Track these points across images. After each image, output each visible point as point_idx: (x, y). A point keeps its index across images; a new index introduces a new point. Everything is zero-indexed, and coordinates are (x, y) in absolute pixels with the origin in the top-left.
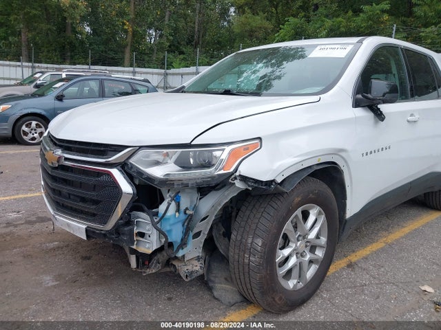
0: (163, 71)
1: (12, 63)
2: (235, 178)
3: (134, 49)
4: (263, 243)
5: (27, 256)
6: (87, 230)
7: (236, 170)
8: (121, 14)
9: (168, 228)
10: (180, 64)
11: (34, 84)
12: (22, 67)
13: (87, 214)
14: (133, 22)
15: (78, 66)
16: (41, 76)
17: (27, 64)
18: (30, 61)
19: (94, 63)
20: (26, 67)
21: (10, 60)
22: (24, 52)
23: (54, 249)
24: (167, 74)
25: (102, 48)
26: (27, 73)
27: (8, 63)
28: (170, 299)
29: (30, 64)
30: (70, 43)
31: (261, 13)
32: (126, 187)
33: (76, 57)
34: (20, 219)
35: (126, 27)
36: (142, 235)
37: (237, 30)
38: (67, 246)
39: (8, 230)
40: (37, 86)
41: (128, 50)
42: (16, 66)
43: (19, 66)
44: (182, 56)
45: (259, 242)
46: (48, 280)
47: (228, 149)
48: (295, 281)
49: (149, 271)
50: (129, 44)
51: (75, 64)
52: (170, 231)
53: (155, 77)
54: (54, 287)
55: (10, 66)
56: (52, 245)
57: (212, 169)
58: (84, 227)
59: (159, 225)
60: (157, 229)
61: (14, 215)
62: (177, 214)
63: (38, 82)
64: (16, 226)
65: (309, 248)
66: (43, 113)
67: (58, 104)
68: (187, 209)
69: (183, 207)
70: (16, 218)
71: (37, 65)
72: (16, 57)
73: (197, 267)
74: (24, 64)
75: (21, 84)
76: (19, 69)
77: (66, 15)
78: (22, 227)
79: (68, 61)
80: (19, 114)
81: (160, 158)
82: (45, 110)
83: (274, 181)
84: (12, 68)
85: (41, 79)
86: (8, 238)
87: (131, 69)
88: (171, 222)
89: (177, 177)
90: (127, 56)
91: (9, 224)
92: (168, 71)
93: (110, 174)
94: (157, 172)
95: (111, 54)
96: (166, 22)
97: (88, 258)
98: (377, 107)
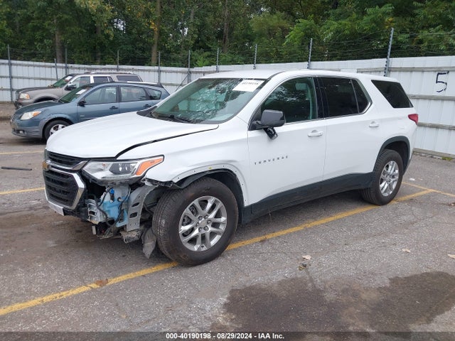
0: (186, 69)
1: (47, 64)
2: (144, 180)
3: (161, 48)
4: (166, 223)
5: (40, 229)
6: (64, 210)
7: (144, 175)
8: (147, 15)
9: (107, 209)
10: (204, 62)
11: (66, 86)
12: (56, 67)
13: (64, 200)
14: (159, 21)
15: (107, 66)
16: (71, 79)
17: (61, 65)
18: (63, 62)
19: (123, 63)
20: (60, 67)
21: (46, 61)
22: (59, 54)
23: (58, 225)
24: (190, 72)
25: (130, 47)
26: (61, 74)
27: (43, 64)
28: (124, 256)
29: (64, 65)
30: (100, 44)
31: (278, 12)
32: (81, 184)
33: (106, 57)
34: (40, 205)
35: (151, 27)
36: (93, 213)
37: (255, 30)
38: (68, 224)
39: (30, 212)
40: (68, 89)
41: (154, 49)
42: (51, 67)
43: (54, 67)
44: (207, 54)
45: (164, 222)
46: (51, 243)
47: (139, 162)
48: (199, 246)
49: (104, 237)
50: (156, 43)
51: (105, 64)
52: (109, 211)
53: (180, 75)
54: (55, 247)
55: (45, 66)
56: (58, 223)
57: (130, 174)
58: (62, 208)
59: (101, 207)
60: (100, 210)
61: (35, 202)
62: (111, 201)
63: (69, 85)
64: (36, 210)
65: (211, 224)
66: (68, 117)
67: (80, 109)
68: (119, 198)
69: (116, 196)
70: (37, 204)
71: (70, 65)
72: (51, 58)
73: (134, 235)
74: (58, 64)
75: (54, 87)
76: (54, 69)
77: (94, 18)
78: (40, 211)
79: (99, 61)
80: (47, 120)
81: (102, 167)
82: (69, 115)
83: (171, 182)
84: (47, 69)
85: (71, 81)
86: (29, 218)
87: (156, 68)
88: (108, 205)
89: (110, 179)
90: (154, 54)
91: (31, 208)
92: (192, 70)
93: (72, 176)
94: (98, 176)
95: (139, 53)
96: (192, 20)
97: (80, 232)
98: (273, 129)
